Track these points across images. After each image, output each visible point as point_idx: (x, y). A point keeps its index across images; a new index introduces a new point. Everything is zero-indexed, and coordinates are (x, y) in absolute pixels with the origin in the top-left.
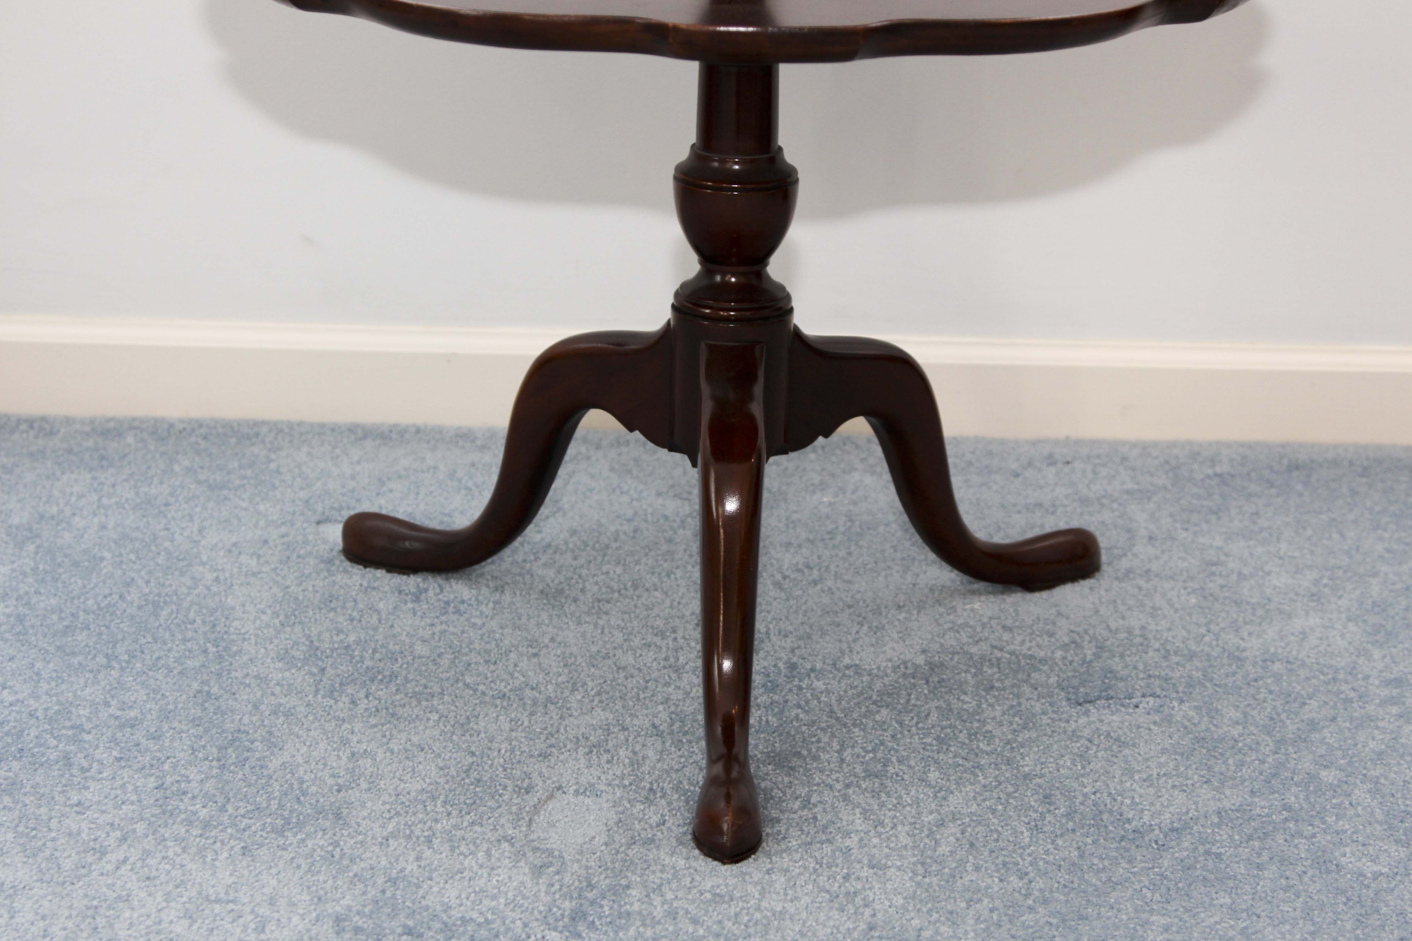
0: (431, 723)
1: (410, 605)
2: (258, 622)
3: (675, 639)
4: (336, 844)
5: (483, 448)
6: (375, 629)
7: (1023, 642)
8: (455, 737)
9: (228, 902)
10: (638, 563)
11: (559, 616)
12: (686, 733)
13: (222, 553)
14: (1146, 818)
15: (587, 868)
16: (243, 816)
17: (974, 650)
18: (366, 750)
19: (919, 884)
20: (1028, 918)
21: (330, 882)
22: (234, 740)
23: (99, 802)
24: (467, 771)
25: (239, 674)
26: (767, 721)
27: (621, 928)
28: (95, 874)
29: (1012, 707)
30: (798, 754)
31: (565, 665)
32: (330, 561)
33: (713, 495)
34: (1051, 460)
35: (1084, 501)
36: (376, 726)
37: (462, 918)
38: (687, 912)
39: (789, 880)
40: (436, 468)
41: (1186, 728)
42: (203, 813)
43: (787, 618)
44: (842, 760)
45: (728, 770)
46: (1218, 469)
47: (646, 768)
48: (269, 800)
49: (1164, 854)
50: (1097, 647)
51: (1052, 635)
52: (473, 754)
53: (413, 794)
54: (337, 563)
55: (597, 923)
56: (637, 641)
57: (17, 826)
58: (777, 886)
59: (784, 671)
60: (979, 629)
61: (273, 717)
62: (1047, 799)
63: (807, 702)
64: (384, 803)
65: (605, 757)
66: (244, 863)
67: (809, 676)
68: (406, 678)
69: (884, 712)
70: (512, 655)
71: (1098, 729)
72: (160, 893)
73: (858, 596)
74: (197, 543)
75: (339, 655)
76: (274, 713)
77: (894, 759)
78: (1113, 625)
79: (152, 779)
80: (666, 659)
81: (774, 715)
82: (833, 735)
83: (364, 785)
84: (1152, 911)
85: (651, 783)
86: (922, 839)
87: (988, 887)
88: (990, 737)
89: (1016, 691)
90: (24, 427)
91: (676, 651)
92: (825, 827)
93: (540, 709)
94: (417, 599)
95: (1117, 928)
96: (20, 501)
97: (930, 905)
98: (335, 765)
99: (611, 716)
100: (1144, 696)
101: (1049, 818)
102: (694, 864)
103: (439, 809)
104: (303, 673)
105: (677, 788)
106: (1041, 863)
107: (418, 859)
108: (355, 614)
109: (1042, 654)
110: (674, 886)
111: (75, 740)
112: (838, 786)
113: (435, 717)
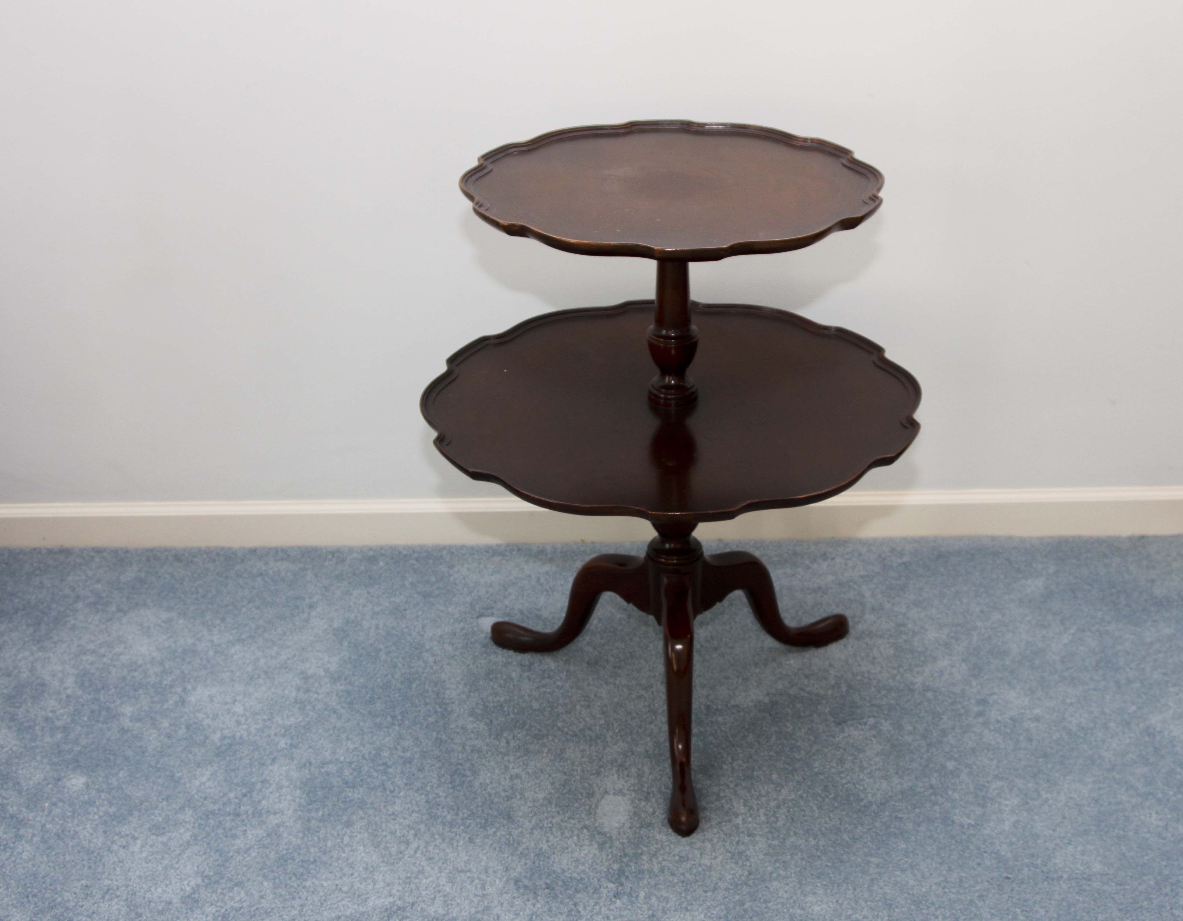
0: (545, 755)
1: (527, 674)
2: (458, 690)
3: (653, 692)
4: (510, 834)
6: (513, 692)
7: (813, 686)
8: (556, 763)
9: (467, 872)
11: (597, 679)
12: (661, 756)
13: (435, 643)
14: (870, 797)
15: (623, 843)
16: (467, 818)
17: (791, 692)
18: (517, 774)
19: (770, 845)
20: (818, 863)
21: (510, 858)
22: (456, 770)
23: (401, 812)
24: (564, 786)
25: (453, 726)
27: (640, 879)
28: (406, 857)
29: (809, 729)
30: (713, 766)
31: (603, 713)
35: (841, 584)
36: (519, 757)
37: (571, 878)
38: (669, 869)
39: (712, 846)
40: (530, 576)
41: (887, 738)
42: (449, 817)
44: (733, 769)
46: (904, 559)
47: (644, 779)
48: (477, 807)
49: (877, 819)
50: (848, 687)
51: (826, 679)
52: (565, 774)
53: (541, 801)
55: (630, 877)
56: (635, 695)
57: (368, 829)
58: (708, 849)
59: (704, 711)
60: (793, 677)
61: (472, 754)
62: (826, 788)
63: (716, 732)
64: (529, 807)
65: (625, 772)
67: (715, 713)
68: (530, 725)
69: (751, 736)
70: (578, 707)
71: (848, 741)
72: (437, 868)
73: (736, 658)
74: (422, 636)
75: (498, 711)
76: (473, 751)
77: (756, 767)
78: (855, 670)
79: (423, 796)
80: (649, 706)
82: (728, 753)
83: (518, 796)
84: (872, 855)
85: (647, 789)
86: (770, 817)
87: (800, 846)
88: (800, 750)
89: (811, 718)
90: (330, 556)
92: (727, 812)
93: (594, 743)
94: (530, 669)
95: (856, 867)
96: (336, 611)
97: (775, 858)
98: (504, 783)
99: (626, 746)
100: (869, 717)
101: (827, 800)
102: (670, 838)
103: (554, 809)
104: (483, 723)
105: (660, 791)
106: (823, 829)
107: (548, 841)
108: (502, 682)
109: (822, 692)
110: (662, 852)
111: (385, 773)
112: (732, 785)
113: (546, 750)
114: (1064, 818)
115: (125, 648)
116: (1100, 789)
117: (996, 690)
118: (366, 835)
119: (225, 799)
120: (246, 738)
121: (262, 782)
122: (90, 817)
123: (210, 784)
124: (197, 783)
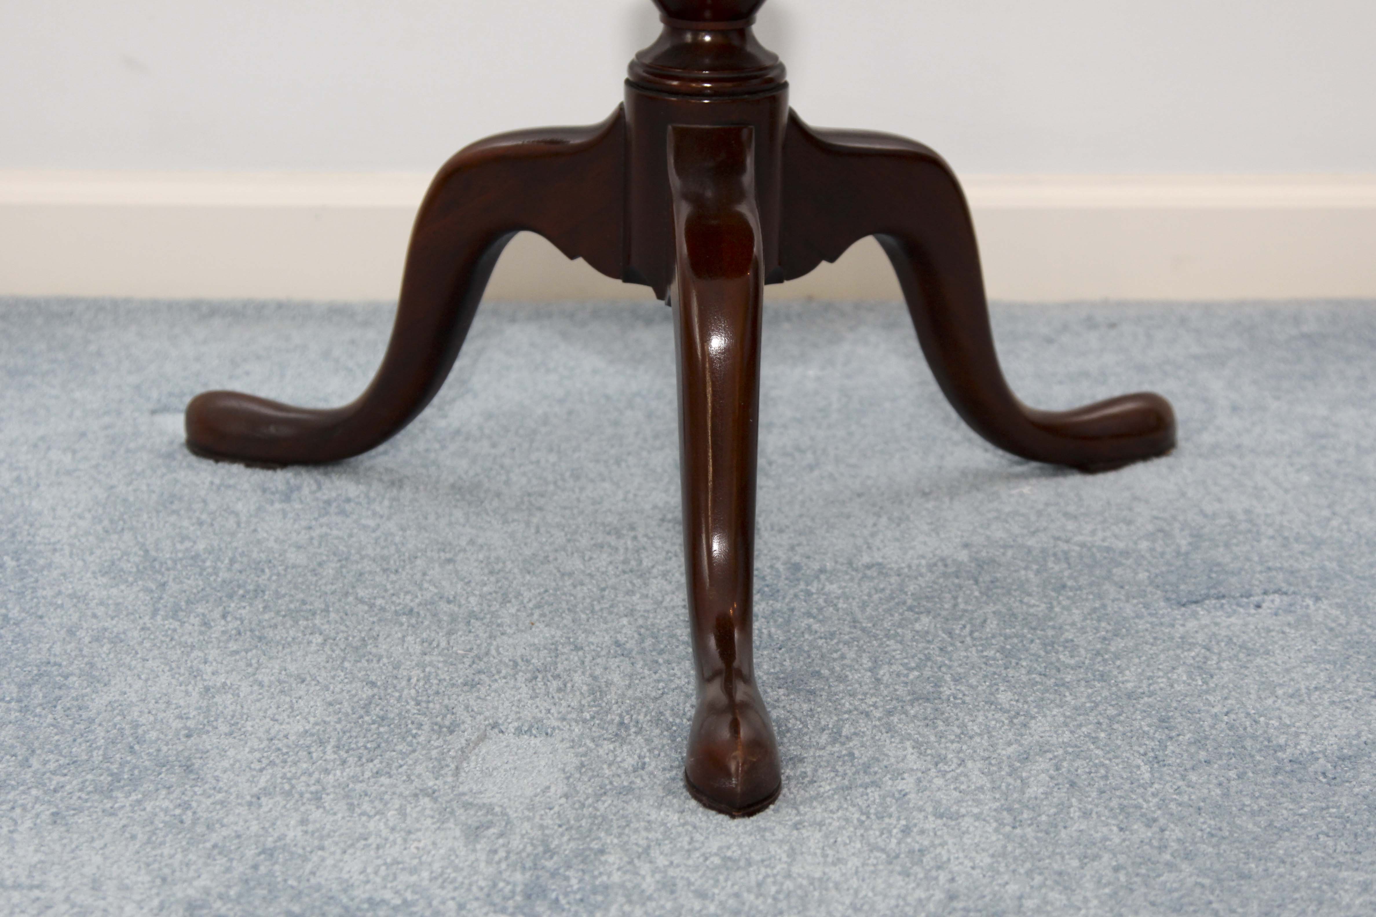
0: (313, 648)
1: (278, 506)
2: (73, 530)
3: (635, 538)
4: (186, 806)
5: (366, 324)
6: (233, 534)
7: (1093, 533)
8: (346, 664)
9: (31, 888)
10: (577, 449)
11: (478, 514)
12: (661, 652)
13: (24, 448)
14: (1304, 743)
15: (542, 827)
16: (54, 773)
17: (1031, 542)
18: (224, 684)
19: (1008, 837)
20: (1168, 878)
21: (179, 856)
22: (40, 675)
24: (366, 707)
25: (49, 593)
26: (770, 635)
27: (597, 907)
29: (1094, 610)
30: (817, 674)
31: (491, 573)
32: (170, 456)
34: (1091, 323)
35: (1142, 368)
36: (237, 652)
37: (370, 900)
38: (690, 884)
39: (826, 836)
40: (305, 347)
41: (1331, 630)
43: (779, 510)
44: (878, 681)
45: (729, 690)
46: (1305, 329)
47: (612, 696)
48: (90, 751)
49: (1339, 789)
50: (1192, 535)
51: (1129, 523)
52: (373, 684)
53: (292, 738)
54: (179, 457)
55: (563, 901)
56: (584, 542)
58: (812, 843)
60: (1033, 518)
61: (95, 645)
62: (1164, 722)
63: (820, 610)
64: (252, 751)
65: (555, 684)
66: (55, 835)
67: (817, 577)
68: (277, 592)
69: (925, 620)
70: (418, 562)
71: (1214, 634)
73: (869, 482)
75: (185, 567)
76: (97, 639)
77: (948, 678)
78: (1209, 509)
80: (626, 562)
81: (778, 627)
82: (861, 650)
83: (223, 728)
84: (1339, 865)
85: (621, 716)
86: (1002, 779)
87: (1105, 839)
88: (1073, 648)
89: (1095, 589)
91: (637, 551)
92: (866, 768)
93: (462, 626)
94: (287, 498)
95: (1297, 889)
97: (1028, 865)
98: (182, 703)
99: (559, 633)
100: (1265, 593)
101: (1171, 747)
102: (692, 819)
103: (330, 756)
104: (135, 589)
105: (657, 720)
106: (1173, 806)
107: (303, 822)
108: (204, 517)
109: (1121, 545)
110: (667, 848)
112: (877, 713)
113: (319, 639)
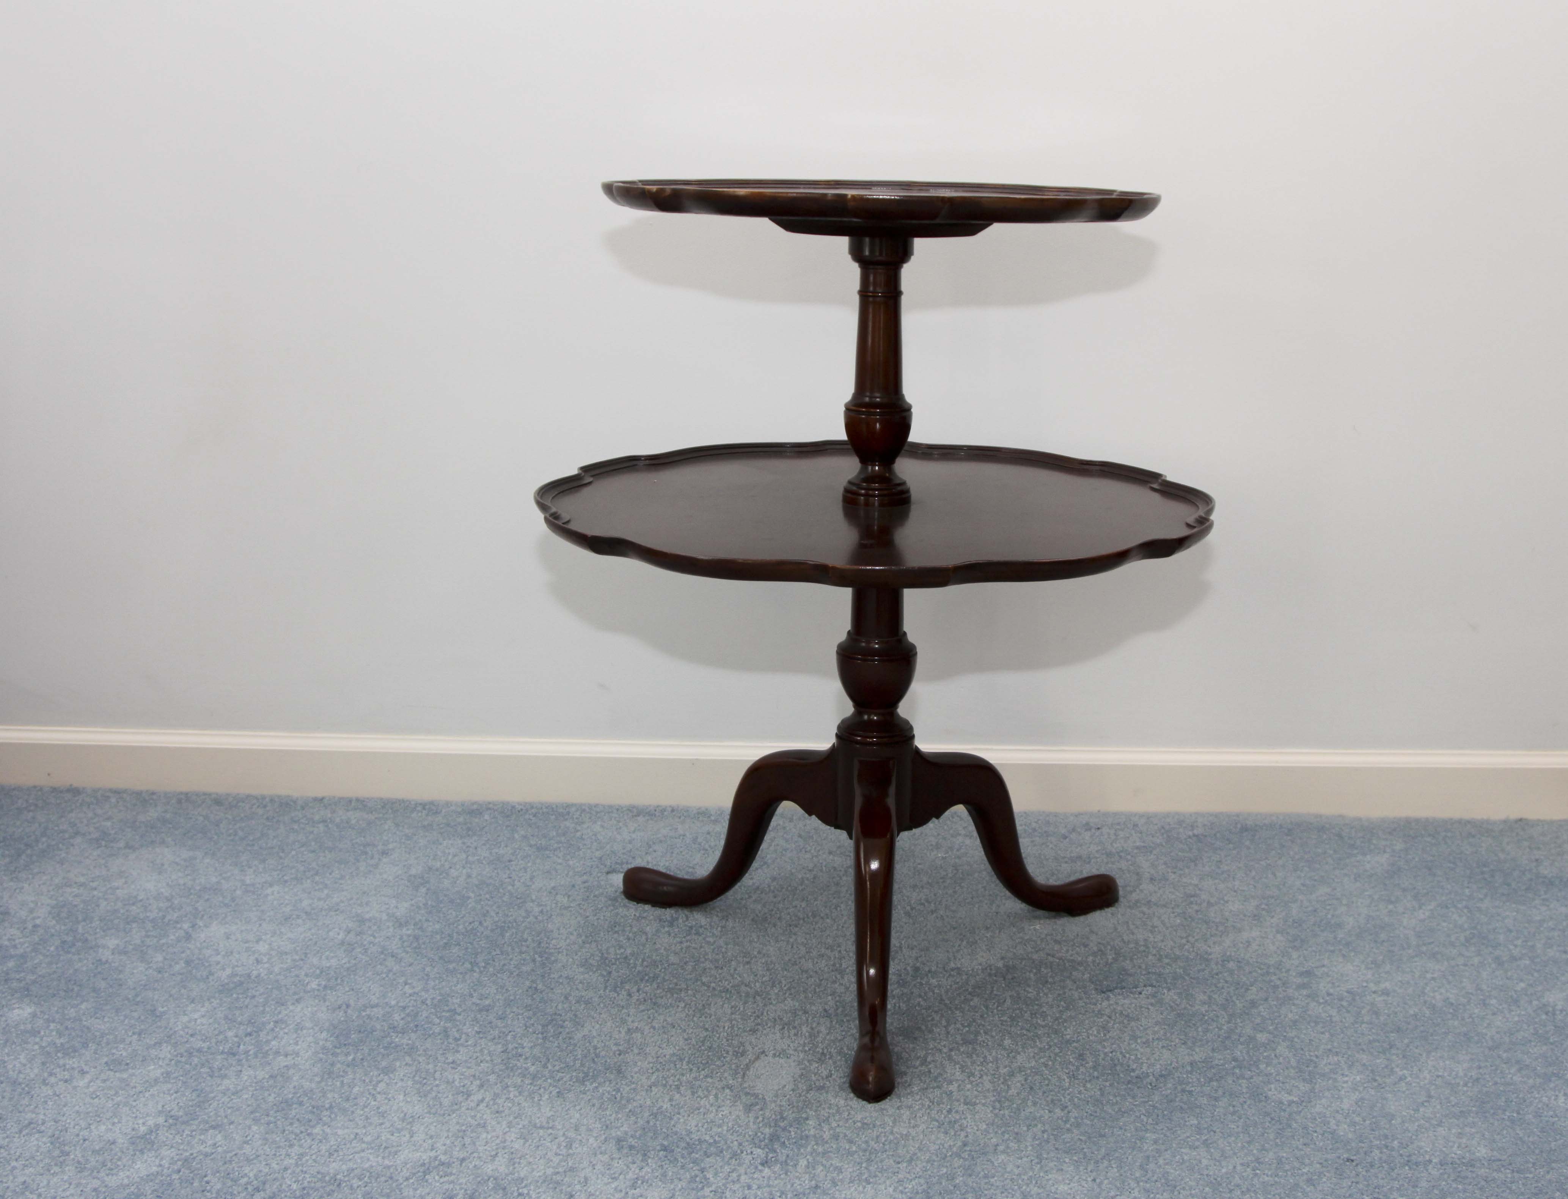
0: (680, 1009)
1: (667, 929)
2: (568, 941)
3: (840, 951)
4: (618, 1090)
5: (716, 822)
6: (644, 945)
7: (1067, 951)
8: (695, 1019)
9: (548, 1128)
10: (816, 900)
11: (764, 936)
12: (846, 1015)
13: (545, 894)
14: (1145, 1068)
15: (780, 1106)
16: (558, 1071)
17: (1035, 957)
18: (637, 1028)
19: (996, 1115)
20: (1067, 1136)
21: (614, 1115)
22: (552, 1020)
23: (466, 1061)
24: (703, 1042)
25: (556, 976)
26: (899, 1007)
27: (801, 1146)
28: (463, 1109)
29: (1059, 995)
30: (919, 1029)
31: (768, 970)
32: (615, 899)
33: (862, 860)
34: (1087, 827)
35: (1109, 855)
36: (643, 1011)
37: (699, 1140)
38: (845, 1135)
39: (912, 1113)
40: (684, 835)
41: (1171, 1007)
42: (532, 1069)
43: (913, 937)
44: (948, 1033)
45: (872, 1040)
46: (1195, 832)
47: (819, 1039)
48: (575, 1060)
49: (1156, 1092)
50: (1116, 954)
51: (1086, 946)
52: (707, 1030)
53: (668, 1057)
54: (619, 900)
55: (787, 1143)
56: (814, 953)
57: (414, 1076)
58: (904, 1117)
59: (911, 973)
60: (1039, 943)
61: (577, 1005)
62: (1081, 1057)
63: (926, 993)
64: (649, 1063)
65: (793, 1032)
66: (559, 1103)
67: (927, 975)
68: (664, 978)
69: (976, 999)
70: (733, 963)
71: (1115, 1009)
72: (505, 1122)
73: (960, 921)
74: (529, 887)
75: (620, 963)
76: (578, 1002)
77: (982, 1031)
78: (1126, 938)
79: (500, 1046)
80: (834, 965)
81: (904, 1002)
82: (942, 1016)
83: (636, 1051)
84: (1146, 1130)
85: (823, 1049)
86: (999, 1085)
87: (1041, 1116)
88: (1044, 1015)
89: (1062, 984)
90: (419, 808)
91: (841, 959)
92: (936, 1078)
93: (751, 999)
94: (671, 924)
95: (1124, 1142)
96: (416, 858)
97: (1003, 1129)
98: (617, 1037)
99: (797, 1004)
100: (1145, 986)
101: (1082, 1069)
102: (850, 1103)
103: (685, 1067)
104: (597, 975)
105: (840, 1052)
106: (1076, 1100)
107: (671, 1100)
108: (631, 935)
109: (1080, 959)
110: (837, 1118)
111: (450, 1019)
112: (945, 1050)
113: (682, 1005)
114: (1430, 1097)
115: (126, 883)
116: (1480, 1067)
117: (1326, 962)
118: (410, 1083)
119: (221, 1037)
120: (265, 977)
121: (276, 1022)
122: (29, 1046)
123: (204, 1021)
124: (185, 1019)
